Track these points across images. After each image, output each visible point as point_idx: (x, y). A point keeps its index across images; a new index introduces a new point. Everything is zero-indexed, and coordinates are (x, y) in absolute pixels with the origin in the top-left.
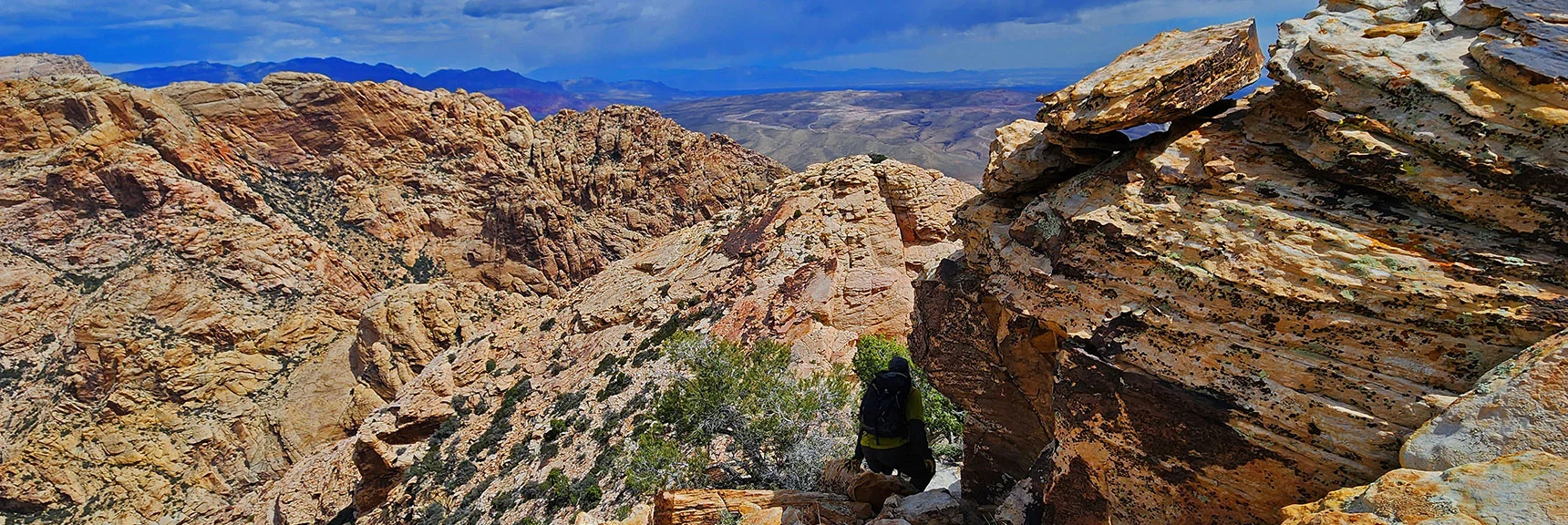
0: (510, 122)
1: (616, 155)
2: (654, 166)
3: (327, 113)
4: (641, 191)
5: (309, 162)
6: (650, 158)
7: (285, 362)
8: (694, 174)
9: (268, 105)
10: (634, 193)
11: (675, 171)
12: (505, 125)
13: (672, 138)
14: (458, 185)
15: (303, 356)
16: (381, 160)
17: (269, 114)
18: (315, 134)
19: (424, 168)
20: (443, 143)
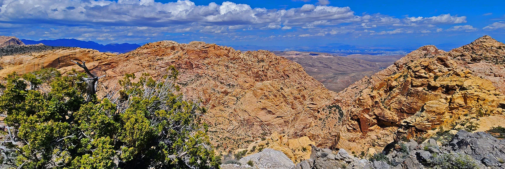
0: (239, 53)
1: (263, 61)
2: (272, 63)
3: (207, 50)
4: (270, 69)
5: (202, 61)
6: (271, 62)
7: (237, 98)
8: (280, 65)
9: (193, 48)
10: (268, 69)
11: (276, 64)
12: (238, 54)
13: (274, 57)
14: (237, 66)
15: (240, 97)
16: (219, 61)
17: (193, 50)
18: (203, 55)
19: (229, 63)
20: (232, 57)
